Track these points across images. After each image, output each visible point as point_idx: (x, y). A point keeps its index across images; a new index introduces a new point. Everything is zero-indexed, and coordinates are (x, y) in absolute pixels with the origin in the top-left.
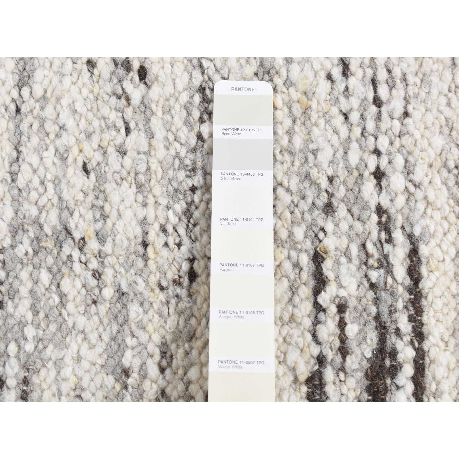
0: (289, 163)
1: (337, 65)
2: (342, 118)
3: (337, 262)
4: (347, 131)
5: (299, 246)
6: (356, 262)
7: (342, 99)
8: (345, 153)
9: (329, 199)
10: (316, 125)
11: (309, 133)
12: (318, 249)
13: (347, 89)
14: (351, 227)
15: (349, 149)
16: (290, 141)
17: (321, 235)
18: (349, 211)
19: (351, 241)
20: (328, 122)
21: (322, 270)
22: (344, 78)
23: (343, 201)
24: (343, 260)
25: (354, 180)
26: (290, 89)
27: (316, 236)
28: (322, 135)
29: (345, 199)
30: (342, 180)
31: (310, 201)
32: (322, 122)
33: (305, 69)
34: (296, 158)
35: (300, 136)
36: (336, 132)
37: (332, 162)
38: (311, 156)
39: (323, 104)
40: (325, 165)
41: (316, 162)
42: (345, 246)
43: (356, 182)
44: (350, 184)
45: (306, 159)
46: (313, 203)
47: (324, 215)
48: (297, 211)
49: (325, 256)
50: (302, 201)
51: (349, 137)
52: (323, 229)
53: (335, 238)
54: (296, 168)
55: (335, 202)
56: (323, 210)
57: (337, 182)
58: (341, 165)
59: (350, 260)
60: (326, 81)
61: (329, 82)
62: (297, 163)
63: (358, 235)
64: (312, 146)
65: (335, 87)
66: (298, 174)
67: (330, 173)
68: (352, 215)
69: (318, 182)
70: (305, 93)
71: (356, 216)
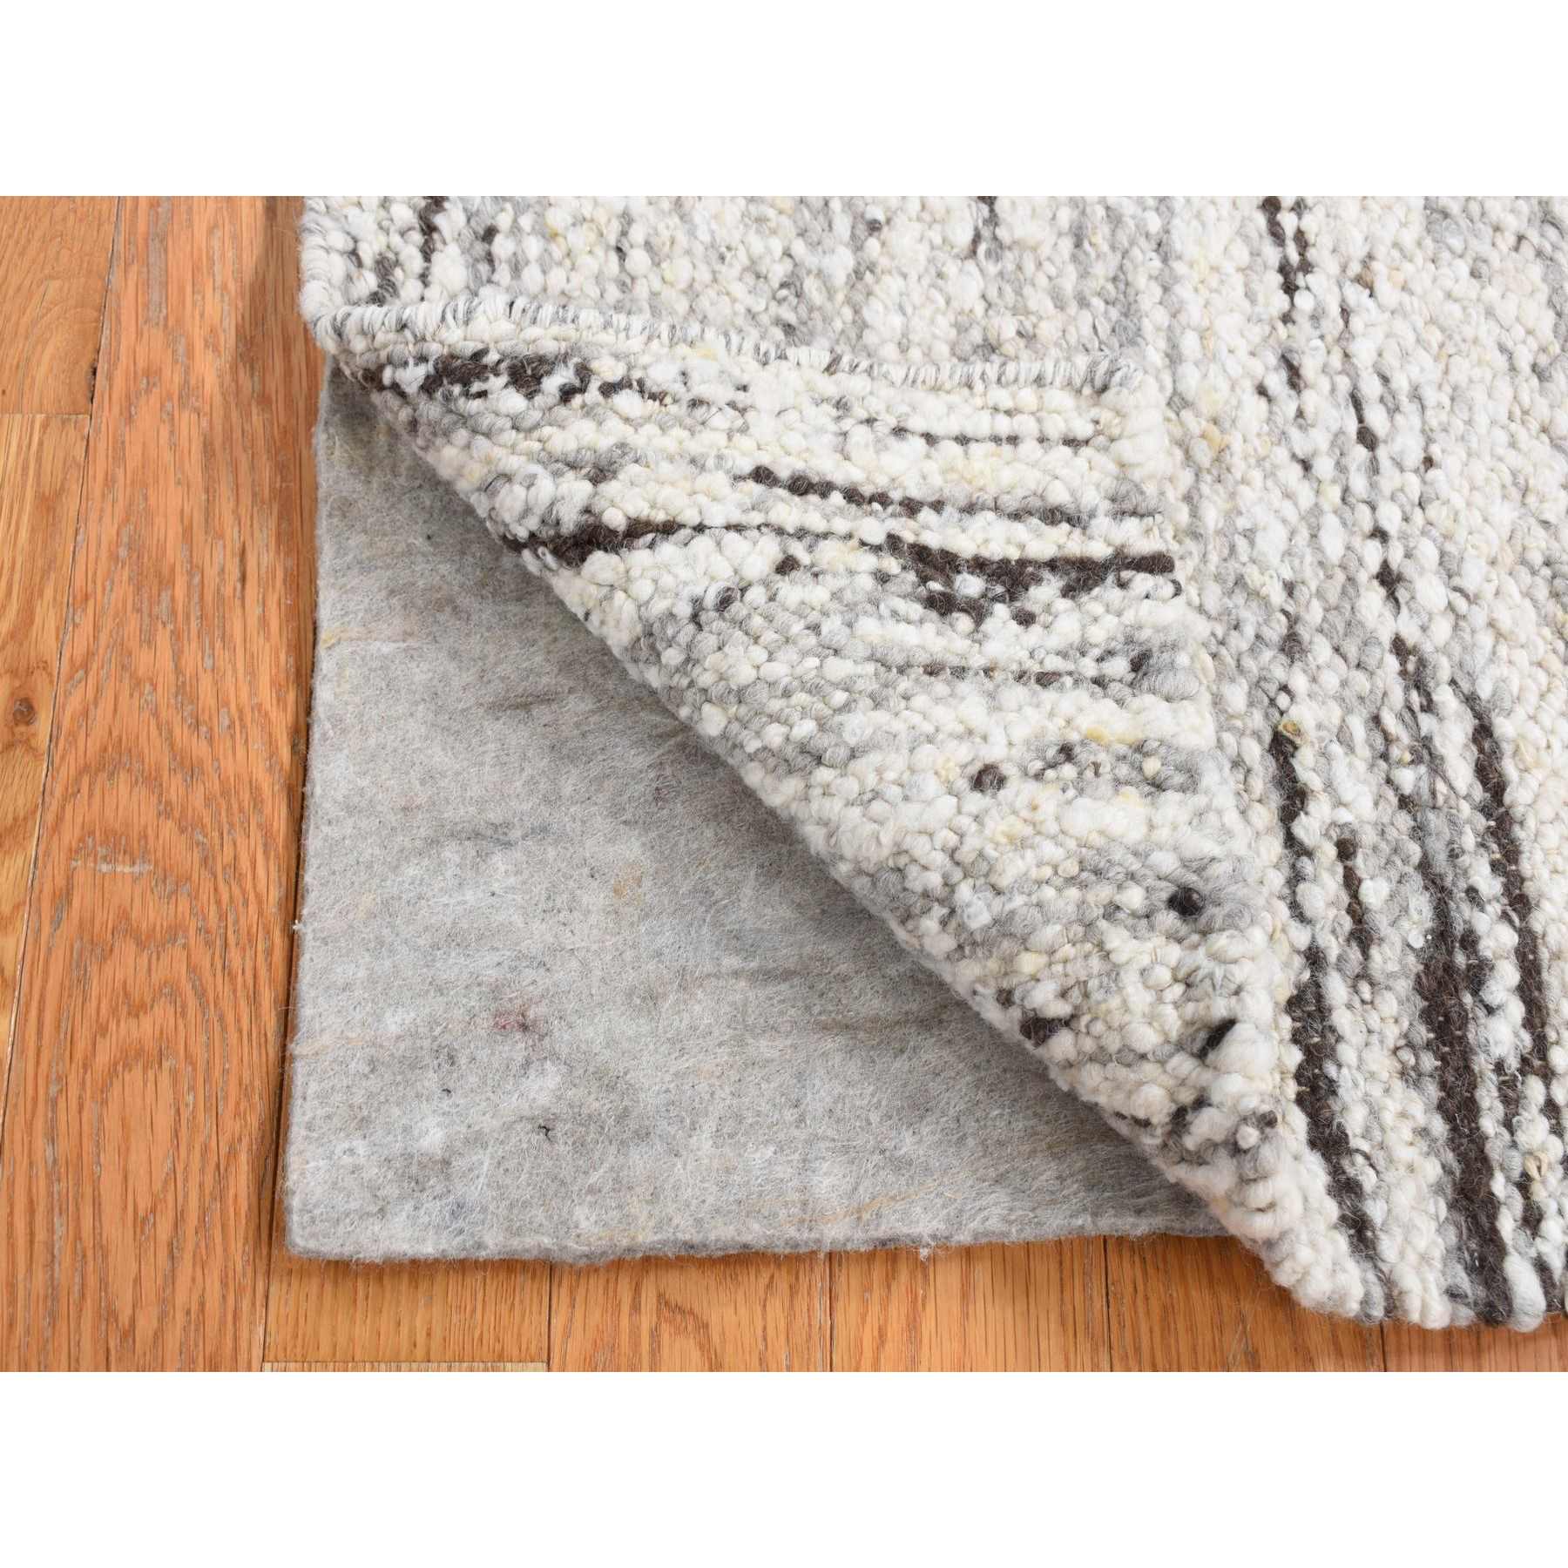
0: (1196, 559)
1: (1276, 369)
2: (1297, 469)
3: (1324, 754)
4: (1312, 494)
5: (1239, 723)
6: (1364, 752)
7: (1294, 433)
8: (1314, 536)
9: (1291, 627)
10: (1244, 481)
11: (1233, 495)
12: (1281, 728)
13: (1300, 414)
14: (1344, 684)
15: (1319, 528)
16: (1194, 514)
17: (1283, 700)
18: (1337, 650)
19: (1349, 711)
20: (1270, 475)
21: (1294, 770)
22: (1293, 393)
23: (1321, 630)
24: (1336, 749)
25: (1339, 589)
26: (1184, 413)
27: (1272, 702)
28: (1261, 499)
29: (1326, 626)
30: (1314, 589)
31: (1249, 631)
32: (1256, 476)
33: (1211, 374)
34: (1210, 547)
35: (1215, 503)
36: (1288, 495)
37: (1288, 553)
38: (1242, 543)
39: (1257, 442)
40: (1274, 559)
41: (1255, 554)
42: (1336, 721)
43: (1344, 592)
44: (1333, 596)
45: (1233, 549)
46: (1258, 637)
47: (1283, 658)
48: (1223, 651)
49: (1298, 741)
50: (1234, 633)
51: (1316, 505)
52: (1284, 688)
53: (1314, 705)
54: (1212, 567)
55: (1304, 633)
56: (1282, 650)
57: (1303, 593)
58: (1309, 559)
59: (1351, 749)
60: (1256, 396)
61: (1263, 402)
62: (1214, 558)
63: (1361, 699)
64: (1242, 523)
65: (1275, 409)
66: (1218, 578)
67: (1288, 575)
68: (1345, 659)
69: (1264, 591)
70: (1215, 422)
71: (1353, 661)
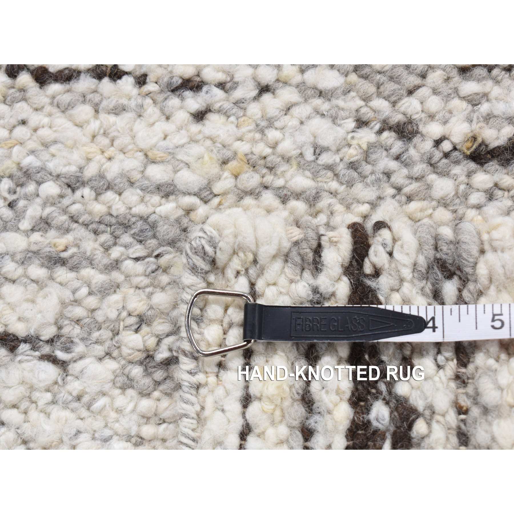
0: (333, 201)
1: (183, 99)
2: (267, 97)
3: (488, 118)
4: (288, 89)
5: (462, 187)
6: (488, 86)
7: (238, 94)
8: (321, 94)
9: (390, 129)
10: (274, 146)
11: (288, 160)
12: (468, 153)
13: (221, 85)
14: (435, 92)
15: (315, 88)
16: (298, 196)
17: (446, 146)
18: (410, 92)
19: (456, 90)
20: (271, 122)
21: (499, 147)
22: (205, 89)
23: (394, 104)
24: (485, 108)
25: (362, 81)
26: (216, 191)
27: (446, 155)
28: (292, 135)
29: (393, 99)
30: (362, 103)
31: (393, 165)
32: (273, 134)
33: (185, 158)
34: (326, 187)
35: (292, 177)
36: (288, 109)
37: (334, 120)
38: (325, 159)
39: (244, 129)
40: (340, 132)
41: (334, 148)
42: (464, 104)
43: (365, 77)
44: (370, 88)
45: (330, 167)
46: (397, 158)
47: (417, 140)
48: (407, 190)
49: (479, 140)
50: (393, 179)
51: (297, 86)
52: (438, 143)
53: (453, 120)
54: (342, 189)
55: (397, 118)
56: (410, 139)
57: (366, 113)
58: (341, 103)
59: (486, 96)
60: (206, 122)
61: (211, 117)
62: (334, 185)
63: (448, 79)
64: (309, 156)
65: (217, 106)
66: (350, 184)
67: (351, 124)
68: (418, 87)
69: (365, 147)
70: (225, 162)
71: (418, 81)
